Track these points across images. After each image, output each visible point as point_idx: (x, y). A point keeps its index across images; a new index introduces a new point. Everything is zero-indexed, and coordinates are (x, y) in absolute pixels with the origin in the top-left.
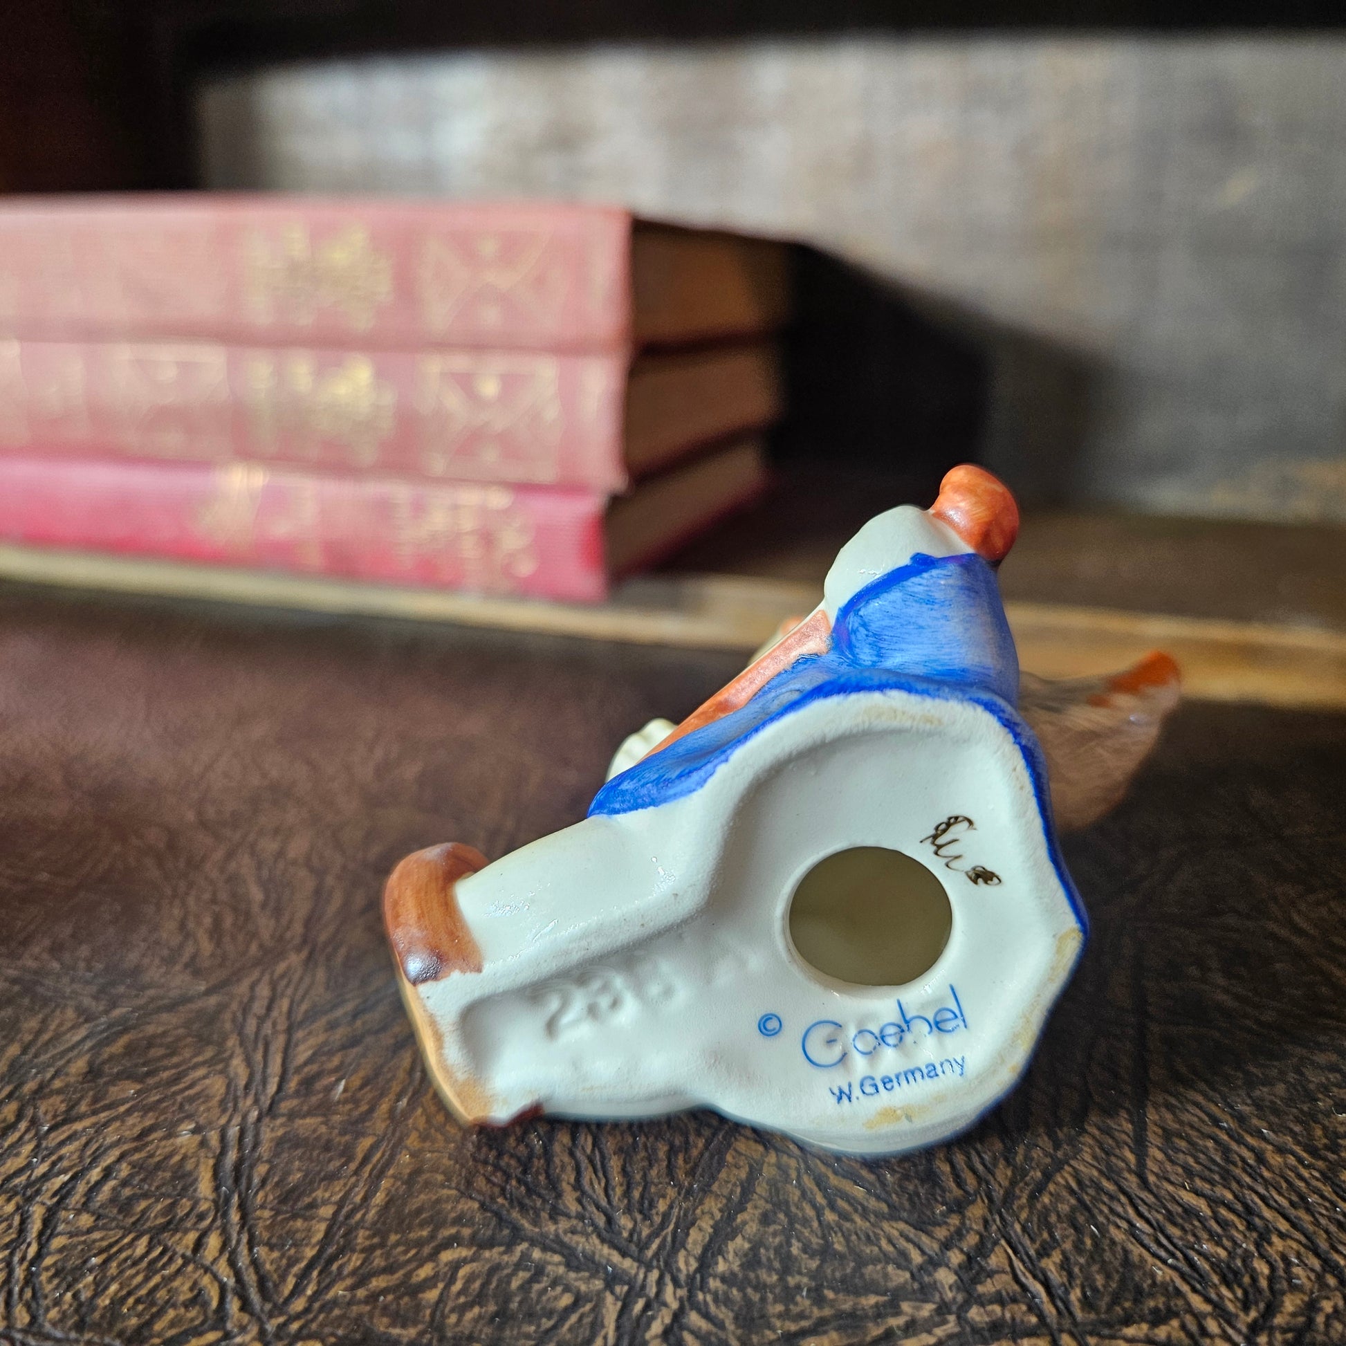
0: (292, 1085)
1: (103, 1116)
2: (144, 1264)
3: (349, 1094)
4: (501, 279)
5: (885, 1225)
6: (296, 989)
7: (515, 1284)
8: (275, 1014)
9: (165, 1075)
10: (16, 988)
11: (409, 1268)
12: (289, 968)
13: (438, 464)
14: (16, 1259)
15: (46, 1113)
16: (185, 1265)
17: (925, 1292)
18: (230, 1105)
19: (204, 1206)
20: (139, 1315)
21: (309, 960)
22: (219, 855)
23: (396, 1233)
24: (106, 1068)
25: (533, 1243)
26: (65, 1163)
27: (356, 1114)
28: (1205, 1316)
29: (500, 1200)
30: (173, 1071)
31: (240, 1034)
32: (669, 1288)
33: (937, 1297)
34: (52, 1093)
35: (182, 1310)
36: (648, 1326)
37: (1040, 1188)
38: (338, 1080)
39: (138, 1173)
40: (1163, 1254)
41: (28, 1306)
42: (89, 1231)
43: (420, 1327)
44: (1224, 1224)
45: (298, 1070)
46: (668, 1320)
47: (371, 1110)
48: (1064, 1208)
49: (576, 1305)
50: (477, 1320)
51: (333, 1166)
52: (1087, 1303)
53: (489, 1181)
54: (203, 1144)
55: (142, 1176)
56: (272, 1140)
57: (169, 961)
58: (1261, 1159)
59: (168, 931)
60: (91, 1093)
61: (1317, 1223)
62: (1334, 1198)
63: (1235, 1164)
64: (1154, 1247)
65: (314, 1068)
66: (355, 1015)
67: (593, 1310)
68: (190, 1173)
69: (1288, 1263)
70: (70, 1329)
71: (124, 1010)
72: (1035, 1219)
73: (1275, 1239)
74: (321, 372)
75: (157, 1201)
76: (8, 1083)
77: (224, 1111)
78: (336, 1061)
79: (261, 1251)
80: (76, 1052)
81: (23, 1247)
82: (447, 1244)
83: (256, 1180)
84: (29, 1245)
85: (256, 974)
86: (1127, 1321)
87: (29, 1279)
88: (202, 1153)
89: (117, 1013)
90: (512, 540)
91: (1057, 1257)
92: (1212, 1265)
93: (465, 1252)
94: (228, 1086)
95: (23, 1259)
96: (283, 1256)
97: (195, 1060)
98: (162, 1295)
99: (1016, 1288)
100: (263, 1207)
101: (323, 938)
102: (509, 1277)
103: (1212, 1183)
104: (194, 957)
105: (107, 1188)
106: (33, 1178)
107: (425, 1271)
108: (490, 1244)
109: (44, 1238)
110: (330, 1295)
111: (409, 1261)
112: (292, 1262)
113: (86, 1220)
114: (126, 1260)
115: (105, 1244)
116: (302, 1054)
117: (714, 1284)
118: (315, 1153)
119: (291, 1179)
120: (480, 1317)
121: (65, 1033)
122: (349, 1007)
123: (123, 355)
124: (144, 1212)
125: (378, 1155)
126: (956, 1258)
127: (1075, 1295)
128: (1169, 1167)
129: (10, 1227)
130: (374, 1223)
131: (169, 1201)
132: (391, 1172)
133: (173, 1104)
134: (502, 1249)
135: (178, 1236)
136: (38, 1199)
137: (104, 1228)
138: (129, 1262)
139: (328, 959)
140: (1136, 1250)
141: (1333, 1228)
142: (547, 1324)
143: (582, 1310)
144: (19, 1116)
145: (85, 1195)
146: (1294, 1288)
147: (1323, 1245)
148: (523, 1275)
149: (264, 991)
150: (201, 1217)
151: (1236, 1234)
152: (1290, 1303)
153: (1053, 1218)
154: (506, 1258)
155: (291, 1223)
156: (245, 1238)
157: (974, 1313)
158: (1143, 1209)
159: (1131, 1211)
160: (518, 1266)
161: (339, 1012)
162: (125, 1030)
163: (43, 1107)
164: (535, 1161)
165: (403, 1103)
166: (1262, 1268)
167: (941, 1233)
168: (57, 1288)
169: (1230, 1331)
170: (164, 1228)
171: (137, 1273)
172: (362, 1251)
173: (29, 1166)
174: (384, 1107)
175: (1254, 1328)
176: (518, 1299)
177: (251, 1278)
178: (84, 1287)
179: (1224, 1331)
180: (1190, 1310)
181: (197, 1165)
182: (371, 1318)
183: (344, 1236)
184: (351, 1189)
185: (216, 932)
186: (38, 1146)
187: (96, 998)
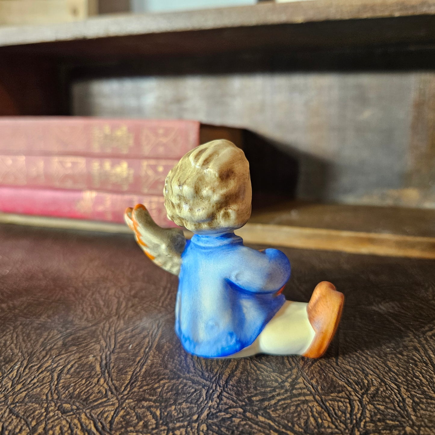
0: (118, 346)
1: (69, 354)
2: (85, 385)
3: (133, 348)
4: (164, 140)
5: (272, 374)
6: (116, 325)
7: (180, 387)
8: (111, 330)
9: (84, 345)
10: (40, 326)
11: (153, 384)
12: (113, 320)
13: (145, 191)
14: (52, 384)
15: (54, 353)
16: (96, 385)
17: (282, 387)
18: (102, 351)
19: (98, 373)
20: (86, 396)
21: (119, 318)
22: (90, 294)
24: (67, 343)
25: (184, 378)
26: (61, 364)
27: (135, 352)
28: (351, 391)
29: (175, 370)
30: (86, 344)
31: (102, 335)
32: (218, 388)
33: (285, 388)
34: (54, 349)
35: (97, 394)
36: (214, 395)
37: (311, 366)
38: (130, 345)
39: (80, 366)
40: (341, 379)
41: (57, 394)
42: (70, 378)
43: (157, 396)
44: (357, 373)
45: (119, 343)
46: (218, 394)
47: (139, 351)
48: (317, 370)
49: (195, 391)
50: (171, 395)
51: (131, 363)
52: (322, 389)
53: (171, 365)
54: (96, 359)
56: (114, 358)
57: (81, 319)
58: (367, 359)
59: (79, 312)
60: (64, 349)
61: (380, 372)
62: (385, 366)
63: (360, 360)
64: (339, 378)
65: (123, 342)
66: (132, 331)
67: (200, 392)
68: (94, 366)
69: (372, 381)
70: (68, 399)
71: (70, 330)
72: (310, 372)
73: (369, 376)
74: (113, 166)
75: (86, 372)
76: (42, 347)
77: (101, 352)
78: (128, 341)
79: (114, 382)
80: (59, 340)
81: (53, 382)
82: (162, 379)
83: (111, 367)
84: (55, 382)
85: (105, 321)
86: (332, 393)
87: (56, 389)
88: (96, 361)
89: (68, 331)
91: (315, 380)
92: (353, 381)
93: (166, 381)
94: (101, 347)
96: (120, 383)
97: (91, 341)
98: (90, 391)
99: (305, 386)
100: (114, 372)
101: (121, 313)
102: (178, 386)
103: (354, 364)
104: (87, 317)
105: (73, 370)
106: (53, 367)
107: (156, 386)
108: (173, 379)
109: (58, 380)
110: (133, 390)
111: (153, 383)
112: (123, 384)
113: (68, 376)
114: (80, 384)
115: (74, 381)
116: (120, 339)
117: (229, 386)
118: (126, 361)
119: (120, 366)
121: (55, 336)
122: (131, 328)
123: (56, 160)
124: (83, 374)
125: (142, 361)
126: (290, 380)
127: (319, 388)
128: (344, 361)
129: (49, 378)
130: (143, 375)
131: (89, 372)
132: (146, 364)
133: (87, 351)
134: (176, 380)
135: (93, 379)
136: (55, 372)
137: (73, 377)
138: (81, 384)
139: (124, 318)
140: (335, 378)
141: (384, 373)
142: (188, 395)
143: (197, 392)
144: (47, 354)
145: (67, 371)
146: (374, 386)
147: (381, 376)
148: (182, 385)
149: (107, 325)
150: (98, 375)
151: (359, 374)
152: (372, 389)
153: (314, 372)
154: (177, 382)
155: (121, 376)
156: (110, 379)
157: (294, 391)
158: (337, 370)
159: (334, 370)
160: (180, 383)
161: (128, 330)
162: (71, 335)
163: (53, 352)
164: (183, 361)
165: (147, 350)
166: (366, 382)
167: (286, 375)
168: (64, 390)
169: (357, 394)
170: (89, 377)
171: (84, 387)
172: (140, 381)
173: (51, 365)
174: (142, 350)
175: (363, 394)
176: (181, 390)
177: (113, 387)
178: (71, 390)
179: (356, 394)
180: (347, 390)
181: (95, 364)
182: (145, 395)
183: (135, 378)
184: (136, 368)
185: (92, 312)
186: (53, 361)
187: (62, 327)
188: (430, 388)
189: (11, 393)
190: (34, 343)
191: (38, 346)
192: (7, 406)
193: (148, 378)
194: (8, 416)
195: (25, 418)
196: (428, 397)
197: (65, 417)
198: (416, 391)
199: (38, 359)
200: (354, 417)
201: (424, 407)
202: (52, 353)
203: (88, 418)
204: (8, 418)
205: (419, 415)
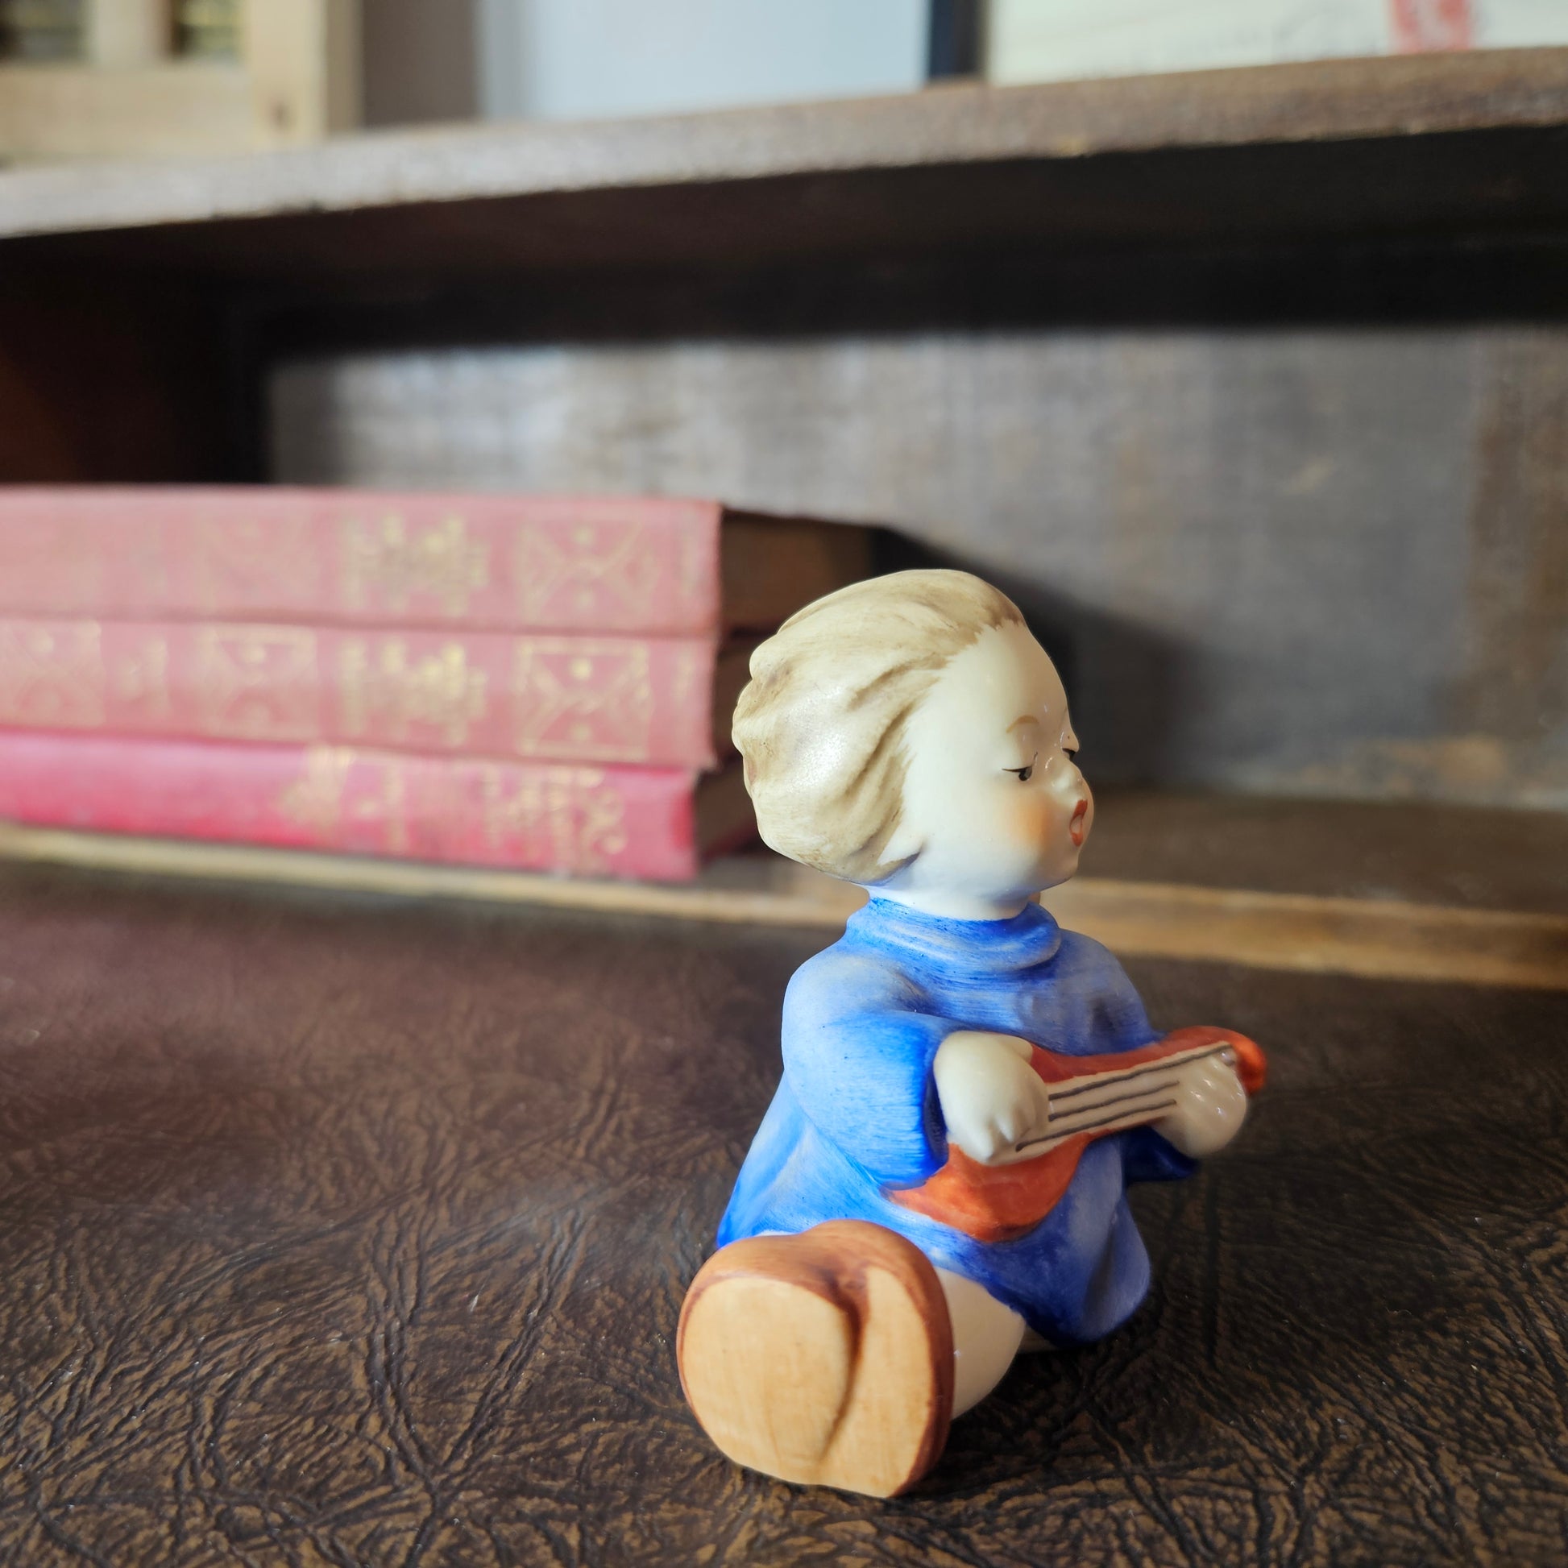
0: (429, 1301)
1: (254, 1329)
2: (314, 1437)
3: (483, 1307)
4: (596, 568)
6: (421, 1224)
7: (650, 1447)
8: (404, 1245)
9: (308, 1295)
10: (152, 1228)
11: (554, 1436)
12: (412, 1208)
13: (528, 746)
14: (194, 1437)
15: (200, 1327)
16: (351, 1437)
17: (1015, 1448)
18: (373, 1318)
19: (360, 1396)
20: (315, 1476)
21: (432, 1200)
22: (330, 1113)
23: (539, 1412)
24: (250, 1291)
25: (665, 1415)
26: (226, 1365)
27: (491, 1323)
28: (1260, 1462)
29: (631, 1385)
31: (374, 1260)
33: (1026, 1452)
34: (200, 1314)
35: (353, 1471)
37: (1119, 1370)
38: (472, 1297)
39: (296, 1371)
40: (1226, 1418)
41: (212, 1471)
42: (258, 1415)
43: (569, 1480)
44: (1281, 1395)
45: (433, 1289)
47: (505, 1319)
48: (1141, 1385)
50: (618, 1474)
51: (478, 1360)
52: (1158, 1454)
53: (619, 1371)
54: (353, 1348)
55: (299, 1374)
56: (416, 1343)
57: (298, 1202)
58: (1318, 1345)
59: (291, 1177)
60: (239, 1311)
61: (1364, 1393)
62: (1381, 1374)
63: (1294, 1349)
64: (1218, 1413)
65: (447, 1287)
66: (481, 1244)
67: (721, 1464)
68: (344, 1370)
69: (1336, 1424)
70: (254, 1487)
71: (259, 1245)
73: (1327, 1405)
74: (413, 659)
75: (317, 1392)
76: (160, 1304)
77: (368, 1322)
78: (467, 1282)
79: (417, 1427)
80: (217, 1280)
81: (200, 1428)
82: (587, 1419)
83: (406, 1375)
84: (204, 1427)
85: (382, 1212)
86: (1192, 1466)
87: (209, 1453)
88: (353, 1354)
89: (252, 1246)
90: (602, 819)
91: (1132, 1421)
92: (1268, 1425)
93: (603, 1425)
94: (369, 1303)
95: (200, 1438)
96: (438, 1431)
97: (333, 1284)
98: (333, 1460)
100: (415, 1394)
101: (441, 1183)
102: (645, 1443)
103: (1274, 1365)
104: (319, 1199)
105: (269, 1383)
106: (198, 1376)
107: (567, 1441)
108: (626, 1417)
109: (217, 1422)
110: (485, 1458)
111: (553, 1432)
112: (447, 1435)
113: (253, 1407)
114: (296, 1436)
115: (275, 1424)
116: (435, 1276)
118: (458, 1353)
119: (437, 1372)
120: (621, 1472)
121: (206, 1263)
122: (475, 1238)
123: (210, 636)
124: (306, 1400)
125: (516, 1353)
126: (1043, 1422)
127: (1147, 1449)
128: (1235, 1352)
129: (183, 1414)
130: (519, 1405)
131: (327, 1392)
132: (529, 1365)
133: (319, 1318)
134: (636, 1422)
135: (340, 1418)
136: (206, 1392)
137: (270, 1412)
138: (299, 1437)
139: (450, 1200)
140: (1202, 1416)
141: (1379, 1397)
142: (679, 1476)
143: (710, 1466)
144: (175, 1329)
145: (250, 1388)
146: (1340, 1441)
147: (1369, 1408)
148: (657, 1441)
149: (391, 1227)
150: (360, 1403)
151: (1291, 1402)
152: (1336, 1453)
153: (1130, 1393)
154: (640, 1428)
155: (442, 1406)
156: (402, 1418)
158: (1210, 1383)
159: (1200, 1386)
160: (652, 1434)
161: (465, 1243)
162: (263, 1261)
163: (197, 1322)
164: (661, 1356)
165: (534, 1313)
166: (1314, 1428)
167: (1029, 1404)
168: (236, 1457)
169: (1282, 1473)
170: (328, 1411)
171: (307, 1446)
172: (510, 1425)
173: (192, 1367)
174: (517, 1316)
175: (1304, 1471)
176: (654, 1458)
177: (412, 1447)
178: (262, 1456)
179: (1277, 1472)
180: (1247, 1456)
181: (350, 1364)
182: (525, 1473)
183: (492, 1415)
184: (497, 1377)
185: (337, 1178)
186: (197, 1352)
187: (230, 1234)
188: (1541, 1449)
189: (49, 1469)
190: (130, 1289)
191: (146, 1300)
192: (34, 1515)
193: (537, 1416)
194: (39, 1547)
195: (100, 1555)
196: (1536, 1483)
197: (239, 1553)
198: (1491, 1459)
199: (146, 1347)
200: (1273, 1553)
201: (1519, 1516)
202: (195, 1325)
203: (324, 1556)
204: (37, 1555)
205: (1502, 1546)
